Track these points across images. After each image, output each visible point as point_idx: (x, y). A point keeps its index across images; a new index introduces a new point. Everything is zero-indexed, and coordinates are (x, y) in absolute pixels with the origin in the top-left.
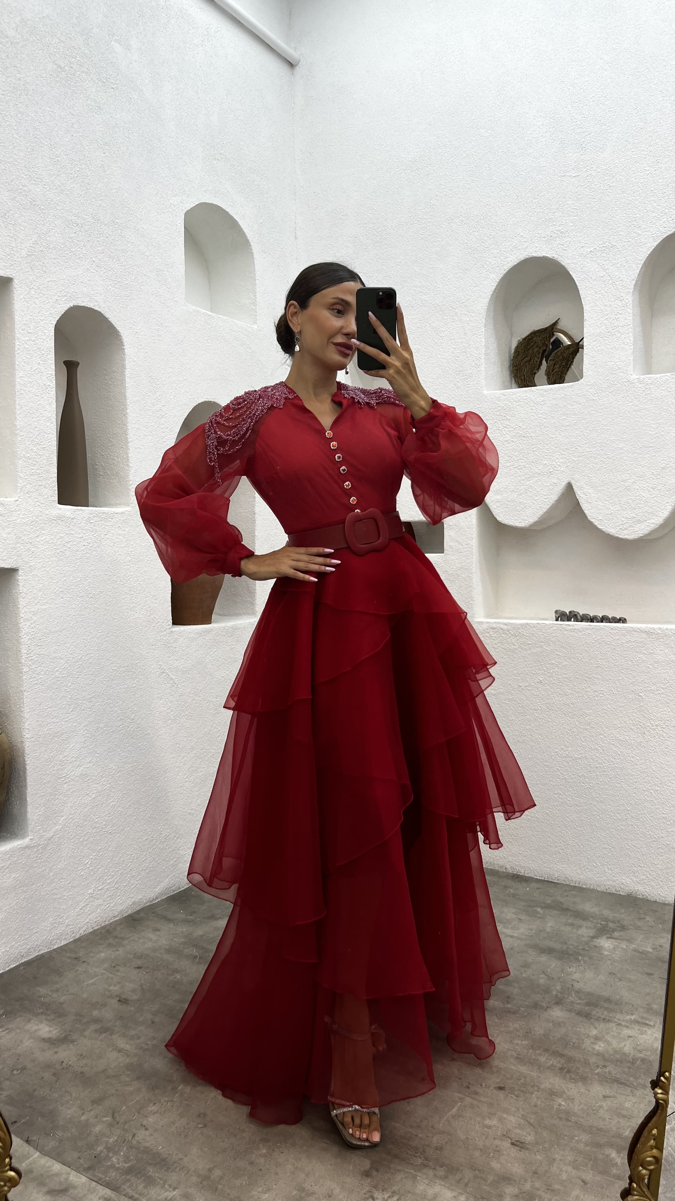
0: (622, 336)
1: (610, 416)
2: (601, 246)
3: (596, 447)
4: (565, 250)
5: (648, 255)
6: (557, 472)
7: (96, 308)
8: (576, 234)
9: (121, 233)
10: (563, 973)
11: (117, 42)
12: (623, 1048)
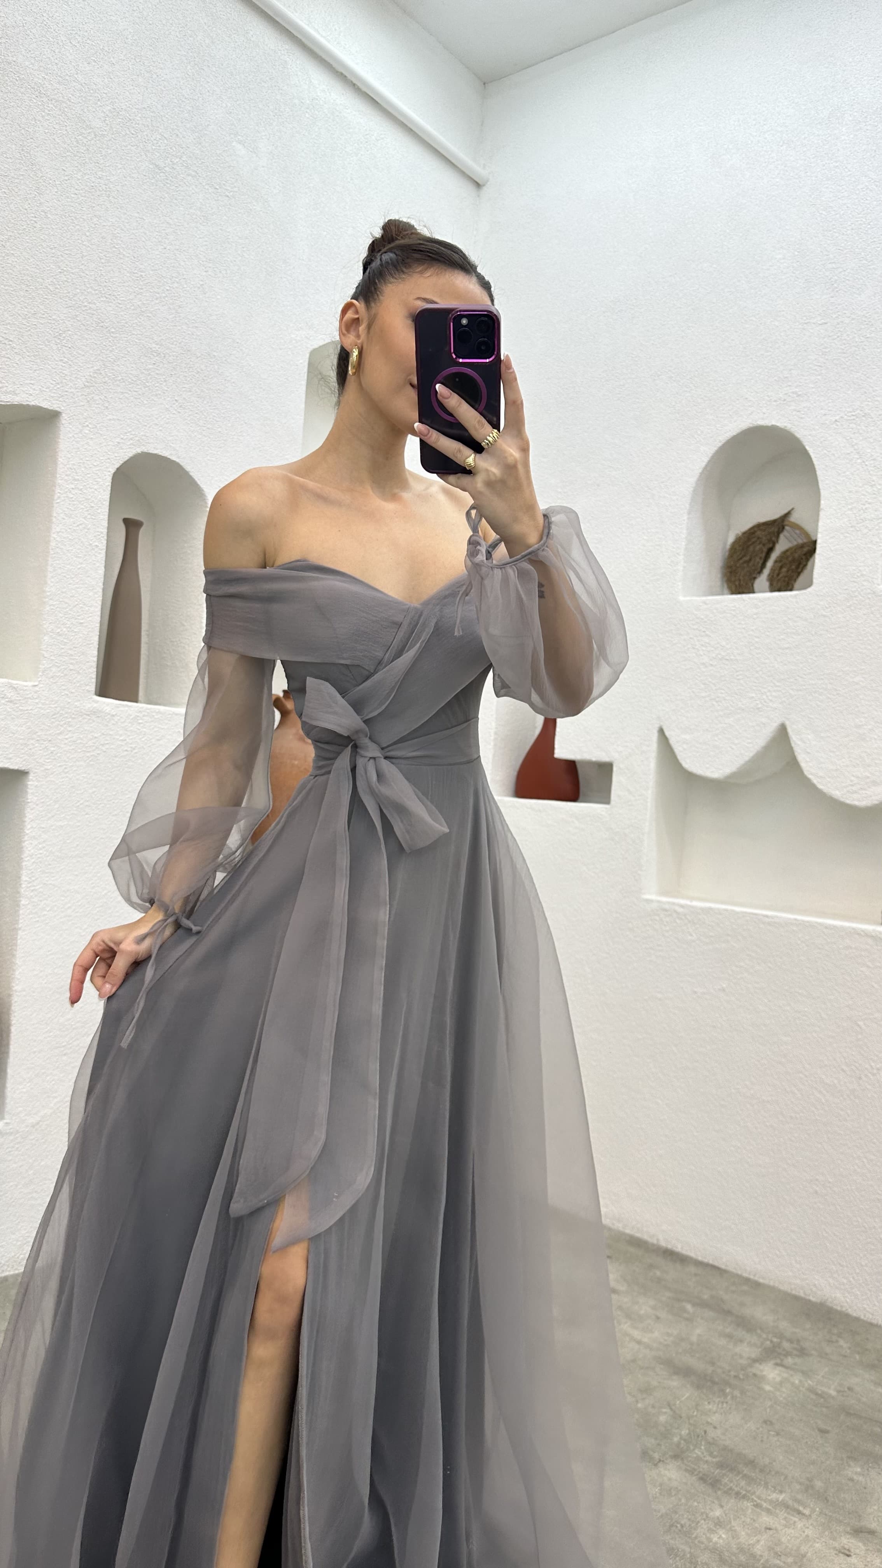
1: (845, 639)
2: (850, 414)
3: (822, 679)
4: (802, 418)
6: (768, 709)
7: (173, 458)
8: (817, 399)
9: (219, 368)
10: (698, 1410)
11: (240, 143)
12: (753, 1545)
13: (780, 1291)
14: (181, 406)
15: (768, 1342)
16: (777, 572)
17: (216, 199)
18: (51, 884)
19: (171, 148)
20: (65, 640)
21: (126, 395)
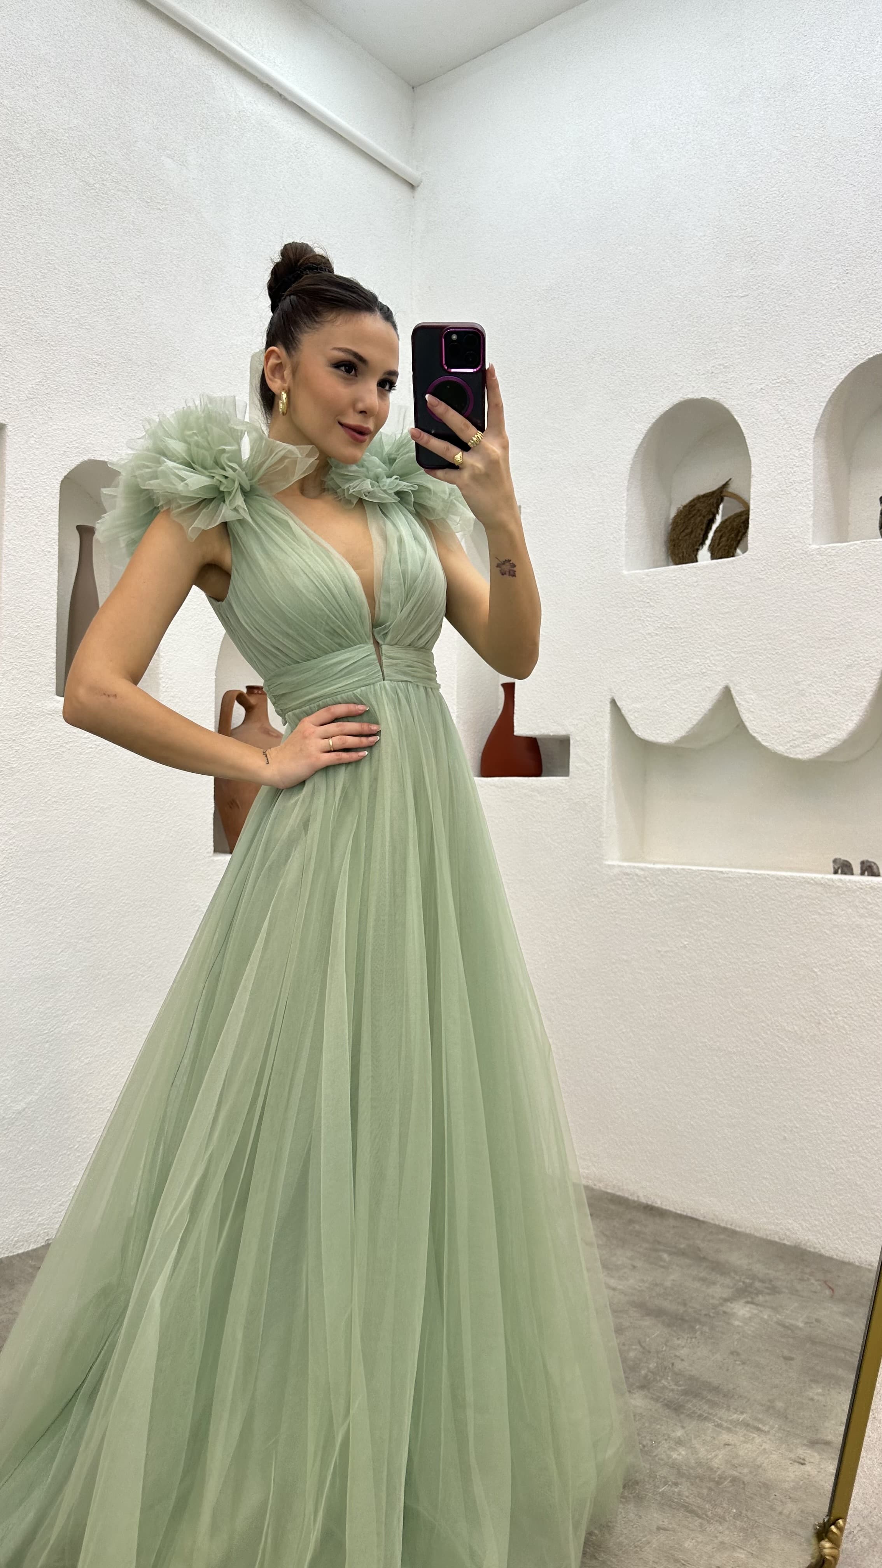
0: (799, 495)
1: (781, 599)
2: (775, 382)
3: (761, 640)
5: (833, 391)
6: (712, 673)
8: (743, 369)
10: (666, 1345)
11: (169, 157)
12: (712, 1459)
13: (756, 1237)
14: (125, 414)
15: (741, 1284)
16: (717, 541)
17: (148, 212)
18: (23, 878)
20: (23, 643)
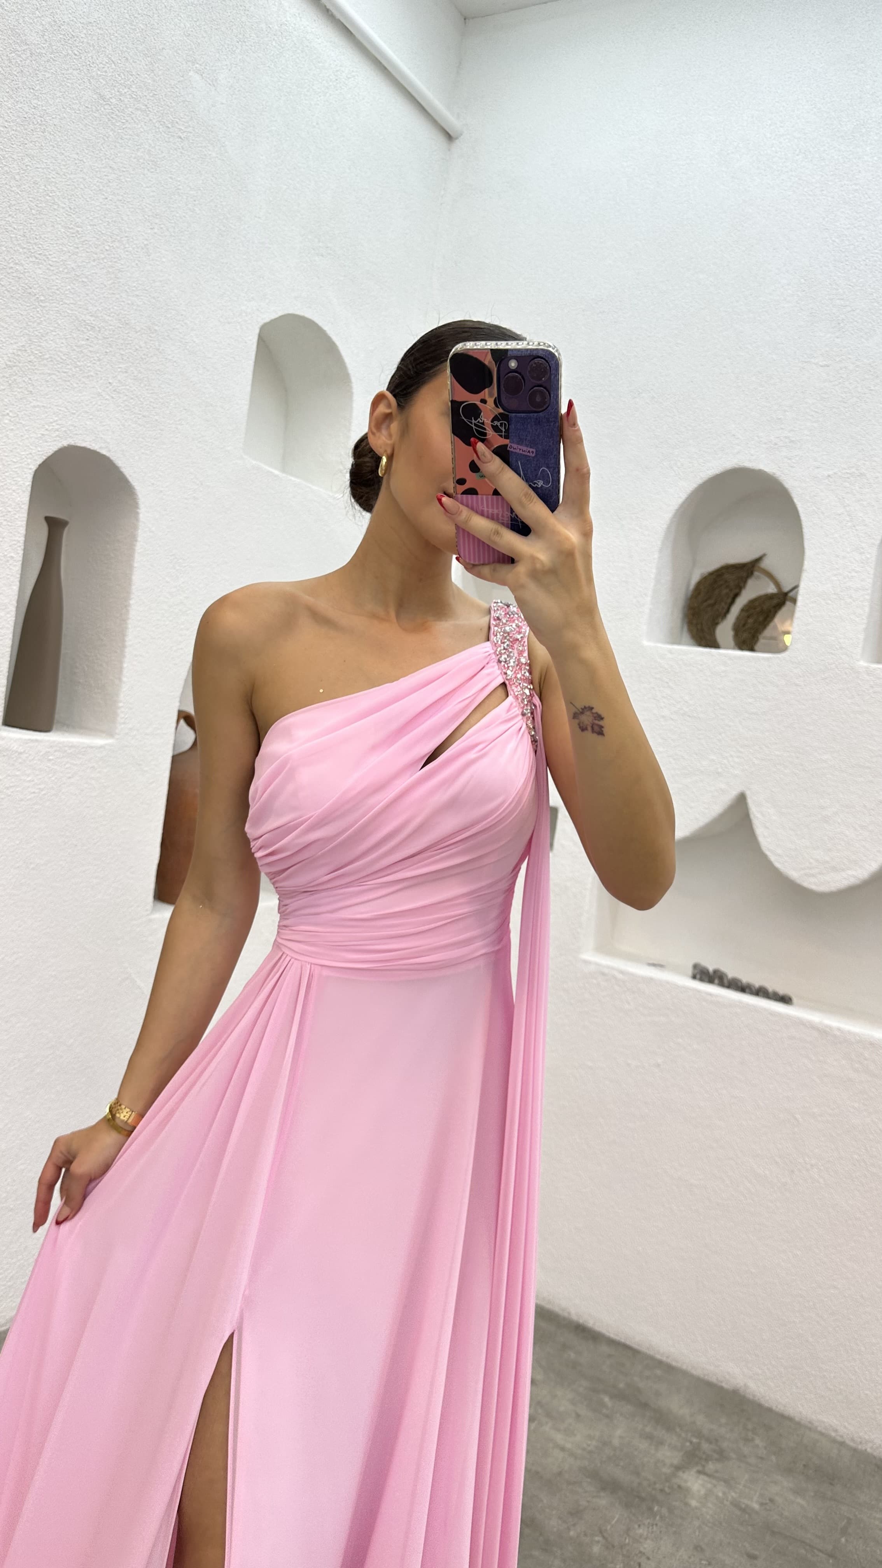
0: (854, 603)
2: (844, 470)
4: (792, 467)
6: (728, 775)
7: (104, 452)
9: (160, 346)
10: (628, 1535)
11: (196, 72)
14: (114, 391)
15: (688, 1444)
17: (167, 140)
19: (119, 75)
21: (54, 377)
